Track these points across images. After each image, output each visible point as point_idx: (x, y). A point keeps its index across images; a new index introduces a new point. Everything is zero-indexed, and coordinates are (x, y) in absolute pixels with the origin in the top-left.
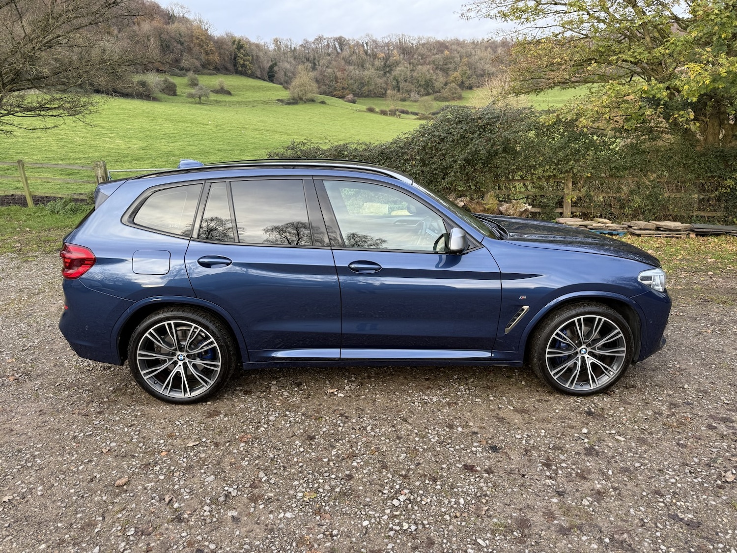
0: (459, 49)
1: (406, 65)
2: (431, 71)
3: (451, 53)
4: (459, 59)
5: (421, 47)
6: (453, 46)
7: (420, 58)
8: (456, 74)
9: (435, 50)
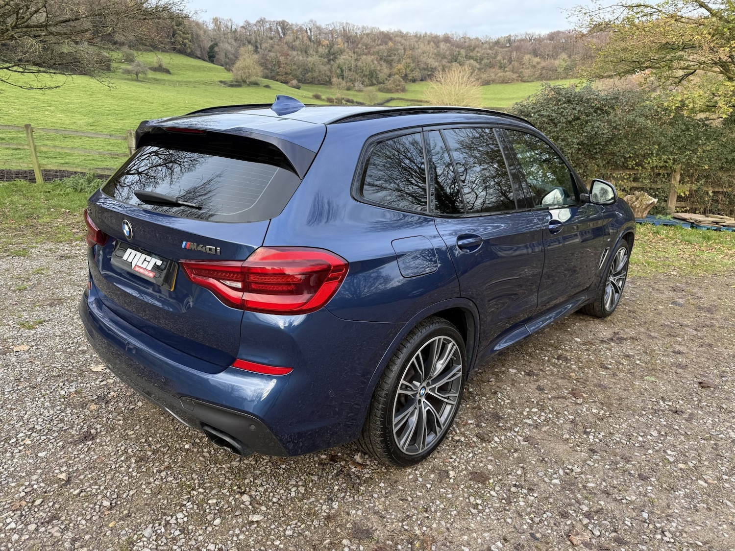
0: (403, 41)
1: (350, 53)
2: (376, 62)
3: (395, 45)
4: (403, 51)
5: (365, 36)
6: (397, 39)
7: (364, 47)
8: (400, 66)
9: (380, 41)
